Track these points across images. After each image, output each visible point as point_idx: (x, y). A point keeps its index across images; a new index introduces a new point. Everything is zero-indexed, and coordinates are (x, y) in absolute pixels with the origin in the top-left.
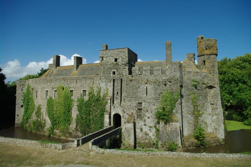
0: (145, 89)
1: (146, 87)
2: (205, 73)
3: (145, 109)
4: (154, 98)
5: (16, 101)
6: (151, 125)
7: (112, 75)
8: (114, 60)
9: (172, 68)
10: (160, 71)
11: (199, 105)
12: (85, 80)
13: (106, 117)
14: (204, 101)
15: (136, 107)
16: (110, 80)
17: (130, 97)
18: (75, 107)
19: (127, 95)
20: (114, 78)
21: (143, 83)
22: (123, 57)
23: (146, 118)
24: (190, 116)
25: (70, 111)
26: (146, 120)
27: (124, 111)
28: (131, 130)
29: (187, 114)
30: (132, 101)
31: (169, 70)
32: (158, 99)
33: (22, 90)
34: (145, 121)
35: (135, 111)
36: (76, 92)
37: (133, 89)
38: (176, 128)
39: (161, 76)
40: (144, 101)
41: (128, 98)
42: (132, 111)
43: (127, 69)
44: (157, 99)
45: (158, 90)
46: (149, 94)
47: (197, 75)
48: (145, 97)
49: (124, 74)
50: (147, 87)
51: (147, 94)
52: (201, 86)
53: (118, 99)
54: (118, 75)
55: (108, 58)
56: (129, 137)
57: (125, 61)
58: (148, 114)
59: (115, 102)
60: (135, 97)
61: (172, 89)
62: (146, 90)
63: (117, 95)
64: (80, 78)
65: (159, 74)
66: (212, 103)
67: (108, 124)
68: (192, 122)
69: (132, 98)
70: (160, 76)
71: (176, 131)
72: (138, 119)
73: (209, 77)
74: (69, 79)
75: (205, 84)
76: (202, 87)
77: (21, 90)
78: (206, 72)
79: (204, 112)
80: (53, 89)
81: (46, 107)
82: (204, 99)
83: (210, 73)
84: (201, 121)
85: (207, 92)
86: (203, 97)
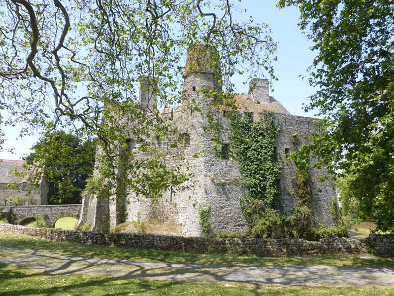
75: (178, 133)
82: (175, 160)
84: (164, 200)
85: (182, 147)
86: (174, 157)
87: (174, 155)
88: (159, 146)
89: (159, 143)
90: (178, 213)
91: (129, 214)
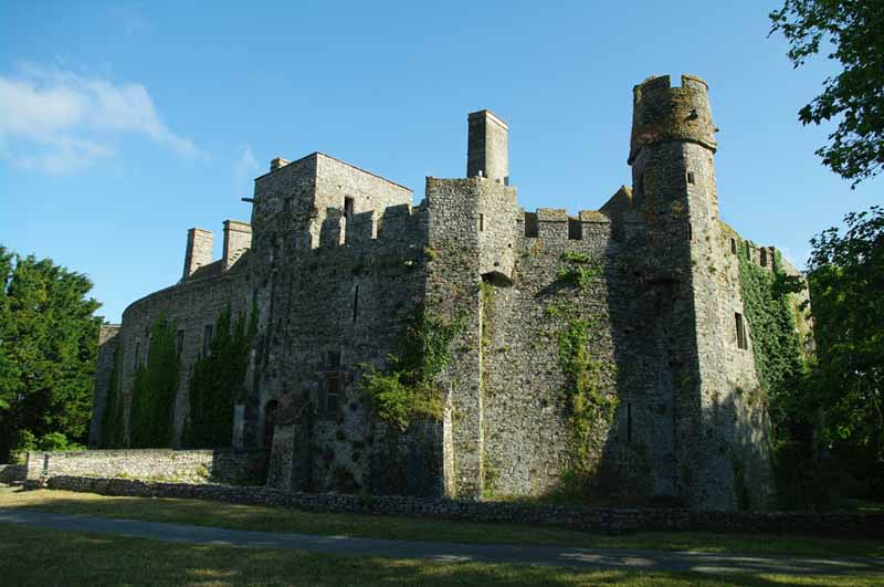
0: (350, 297)
1: (354, 289)
3: (346, 373)
4: (377, 327)
6: (360, 438)
8: (282, 205)
12: (214, 291)
13: (240, 413)
15: (320, 367)
16: (264, 279)
17: (307, 334)
18: (184, 388)
19: (299, 325)
21: (348, 273)
22: (305, 188)
23: (346, 408)
25: (169, 405)
26: (346, 418)
27: (285, 385)
28: (284, 457)
30: (310, 344)
32: (388, 332)
34: (341, 422)
35: (316, 383)
36: (191, 334)
39: (402, 241)
40: (346, 343)
41: (301, 336)
42: (308, 386)
43: (307, 231)
44: (383, 331)
45: (391, 296)
46: (361, 313)
48: (350, 328)
49: (298, 247)
50: (357, 287)
51: (355, 316)
53: (279, 344)
54: (286, 256)
55: (269, 202)
57: (306, 203)
58: (353, 395)
59: (271, 357)
60: (321, 329)
62: (354, 299)
63: (278, 332)
65: (398, 230)
67: (240, 440)
69: (312, 333)
70: (399, 239)
72: (323, 415)
80: (147, 331)
87: (628, 328)
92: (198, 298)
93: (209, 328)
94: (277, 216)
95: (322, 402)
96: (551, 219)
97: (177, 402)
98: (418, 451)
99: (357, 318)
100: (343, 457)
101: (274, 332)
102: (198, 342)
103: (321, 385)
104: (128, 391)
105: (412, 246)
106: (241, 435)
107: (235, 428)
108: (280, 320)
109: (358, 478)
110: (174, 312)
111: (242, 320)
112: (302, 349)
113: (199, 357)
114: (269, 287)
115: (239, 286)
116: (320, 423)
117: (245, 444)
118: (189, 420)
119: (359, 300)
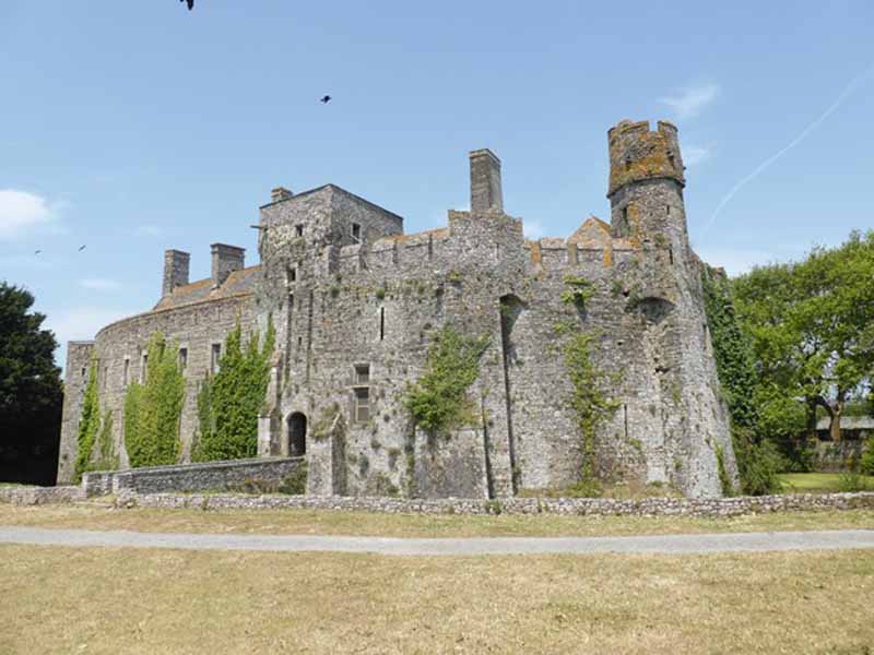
0: (376, 318)
1: (379, 311)
2: (625, 250)
3: (377, 387)
4: (405, 345)
5: (64, 410)
6: (395, 445)
7: (286, 281)
8: (293, 232)
9: (464, 235)
10: (425, 248)
11: (602, 375)
12: (220, 311)
13: (264, 426)
14: (622, 358)
15: (348, 382)
16: (278, 302)
17: (332, 351)
18: (190, 403)
19: (324, 344)
20: (292, 292)
21: (372, 297)
22: (318, 216)
23: (379, 420)
24: (557, 413)
25: (175, 419)
26: (379, 429)
27: (312, 399)
28: (322, 465)
29: (544, 407)
30: (337, 361)
31: (453, 240)
32: (417, 350)
33: (83, 373)
34: (375, 432)
35: (346, 397)
36: (195, 352)
37: (340, 322)
38: (472, 450)
39: (427, 267)
40: (375, 359)
41: (326, 354)
42: (337, 400)
43: (326, 257)
44: (412, 349)
45: (418, 317)
46: (389, 332)
47: (589, 260)
48: (378, 346)
49: (317, 272)
50: (383, 309)
51: (382, 336)
52: (609, 301)
53: (301, 361)
54: (302, 279)
55: (279, 229)
56: (316, 486)
57: (321, 231)
58: (386, 407)
59: (292, 373)
60: (347, 347)
61: (466, 309)
62: (380, 320)
63: (299, 350)
64: (206, 306)
65: (422, 258)
66: (663, 364)
67: (267, 451)
68: (567, 437)
69: (338, 351)
70: (423, 265)
71: (473, 462)
72: (355, 426)
73: (642, 265)
74: (179, 311)
75: (626, 294)
76: (614, 304)
77: (81, 372)
78: (628, 248)
79: (626, 399)
80: (140, 349)
81: (121, 414)
82: (624, 351)
83: (646, 251)
84: (611, 436)
85: (636, 324)
86: (620, 344)
87: (622, 341)
88: (584, 319)
89: (583, 314)
90: (644, 462)
91: (524, 472)
92: (202, 318)
93: (217, 347)
94: (289, 243)
95: (353, 415)
96: (552, 247)
97: (183, 416)
98: (460, 455)
99: (385, 337)
100: (379, 463)
101: (294, 351)
102: (205, 360)
103: (350, 398)
104: (117, 406)
105: (436, 272)
106: (267, 445)
107: (259, 439)
108: (300, 339)
109: (395, 481)
110: (174, 331)
111: (255, 339)
112: (328, 367)
113: (207, 374)
114: (285, 308)
115: (248, 307)
116: (353, 433)
117: (272, 454)
118: (199, 433)
119: (385, 321)
